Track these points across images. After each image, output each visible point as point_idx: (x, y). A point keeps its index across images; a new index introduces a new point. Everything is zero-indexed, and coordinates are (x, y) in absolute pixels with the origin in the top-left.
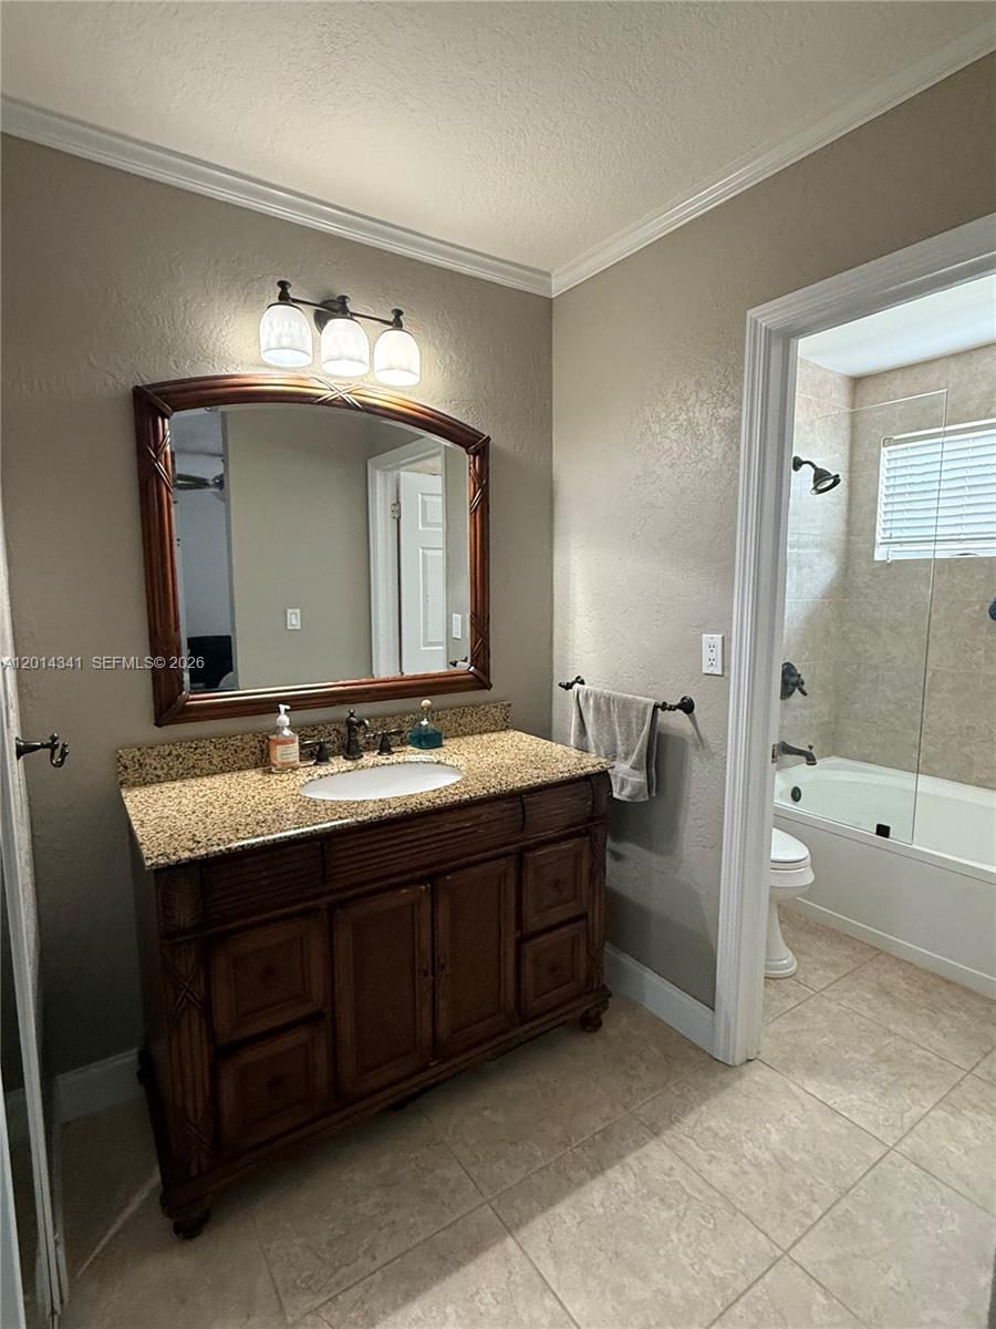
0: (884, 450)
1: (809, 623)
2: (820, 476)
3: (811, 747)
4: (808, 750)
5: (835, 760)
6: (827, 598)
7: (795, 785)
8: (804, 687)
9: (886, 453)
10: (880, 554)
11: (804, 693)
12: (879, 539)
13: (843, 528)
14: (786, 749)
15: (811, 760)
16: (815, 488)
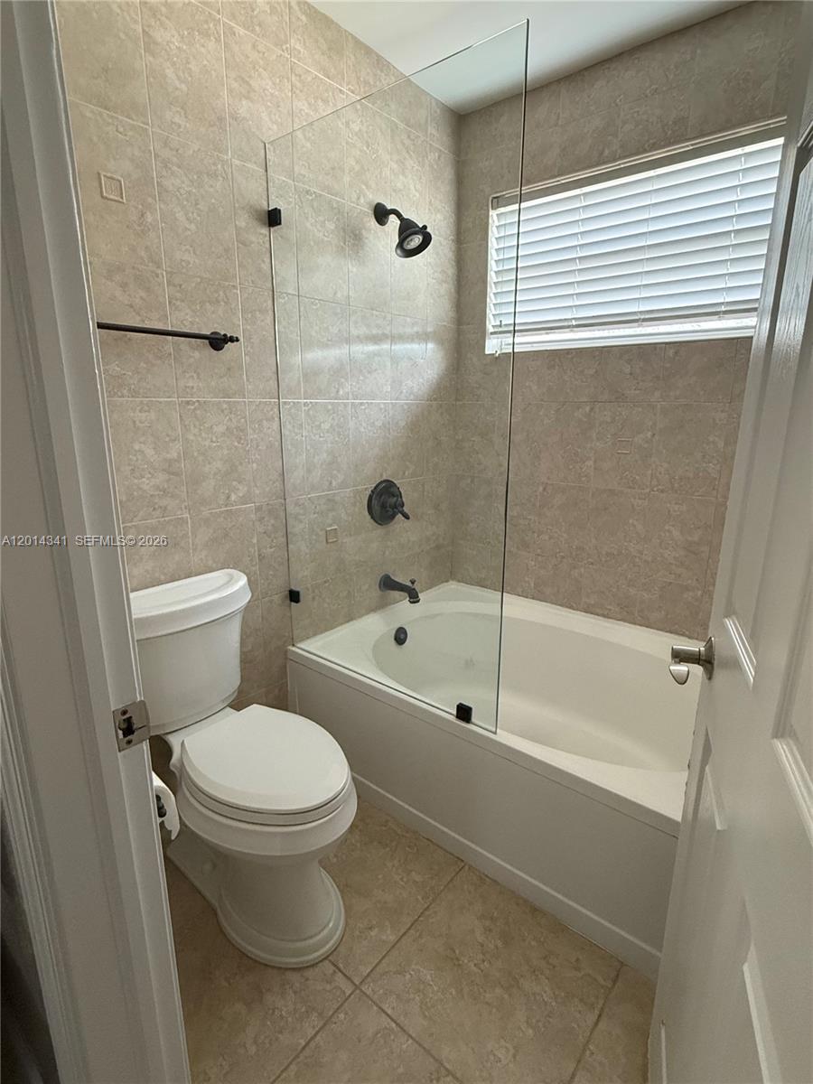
0: (493, 213)
1: (412, 430)
2: (407, 228)
3: (413, 582)
4: (409, 584)
5: (453, 586)
6: (435, 399)
7: (399, 626)
8: (405, 509)
9: (495, 218)
10: (493, 346)
11: (407, 517)
12: (490, 329)
13: (452, 314)
14: (388, 584)
15: (414, 598)
16: (400, 245)
